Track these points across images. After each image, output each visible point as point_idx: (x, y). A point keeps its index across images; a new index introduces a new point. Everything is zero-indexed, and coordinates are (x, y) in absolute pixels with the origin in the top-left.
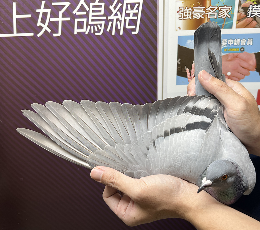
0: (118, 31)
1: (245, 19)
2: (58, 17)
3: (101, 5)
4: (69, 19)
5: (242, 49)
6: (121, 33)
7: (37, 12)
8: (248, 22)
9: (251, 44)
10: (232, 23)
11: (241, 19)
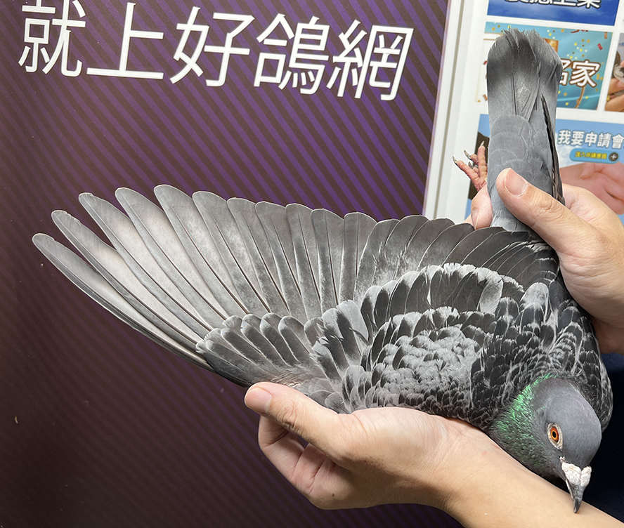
2: (223, 45)
3: (322, 31)
4: (246, 51)
5: (614, 157)
6: (358, 95)
7: (178, 28)
10: (598, 98)
11: (617, 92)
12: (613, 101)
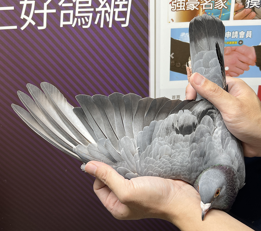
0: (106, 23)
1: (243, 10)
2: (43, 9)
4: (54, 11)
5: (241, 42)
6: (110, 26)
7: (20, 4)
8: (246, 14)
9: (250, 37)
11: (239, 10)
12: (237, 15)
